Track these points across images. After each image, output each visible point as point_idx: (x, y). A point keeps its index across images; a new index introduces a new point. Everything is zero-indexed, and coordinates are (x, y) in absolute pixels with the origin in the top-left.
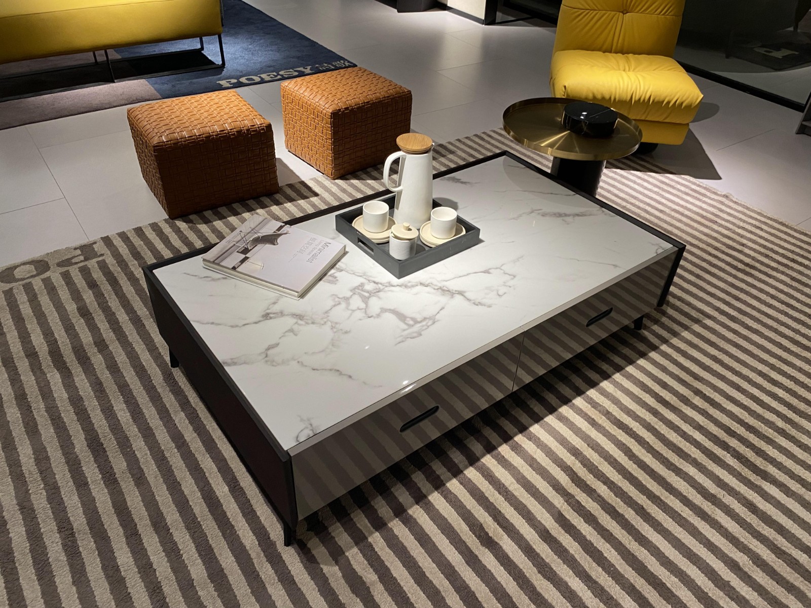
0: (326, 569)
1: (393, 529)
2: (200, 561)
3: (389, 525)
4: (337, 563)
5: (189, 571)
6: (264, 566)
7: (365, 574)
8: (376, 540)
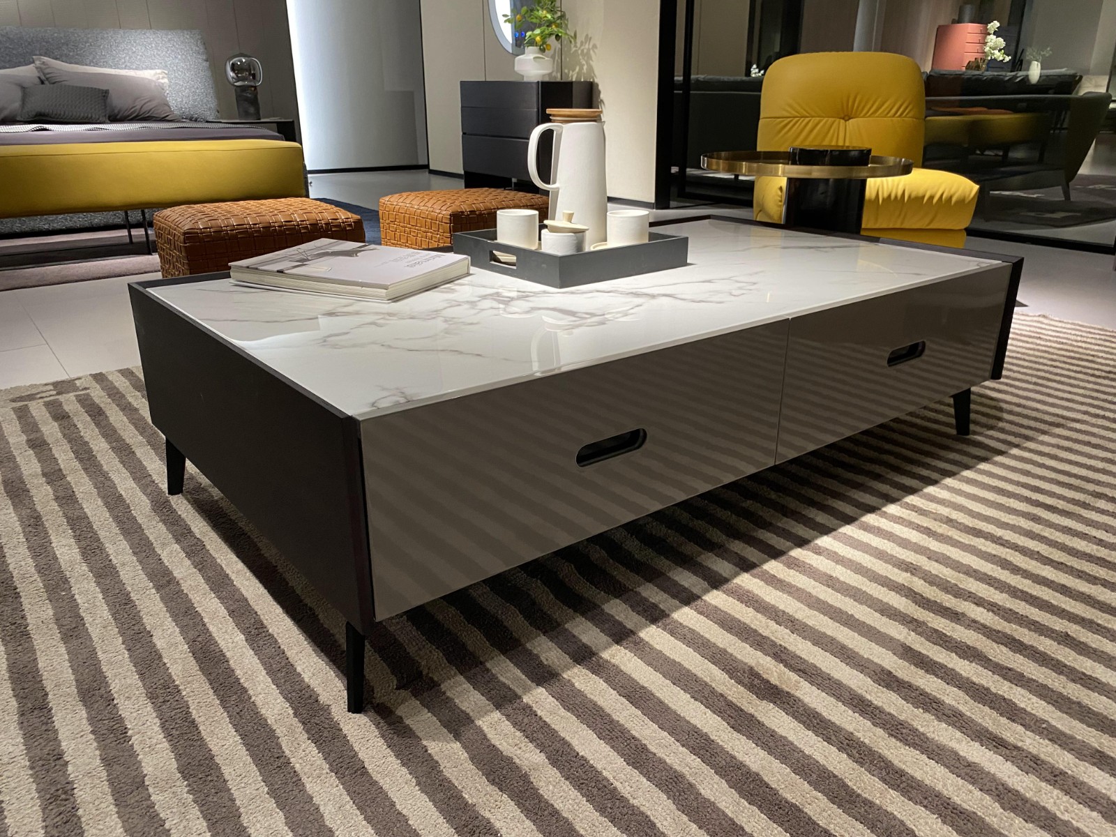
0: (434, 747)
1: (574, 681)
2: (166, 745)
3: (565, 676)
4: (457, 737)
5: (140, 762)
6: (302, 748)
7: (519, 752)
8: (540, 699)
